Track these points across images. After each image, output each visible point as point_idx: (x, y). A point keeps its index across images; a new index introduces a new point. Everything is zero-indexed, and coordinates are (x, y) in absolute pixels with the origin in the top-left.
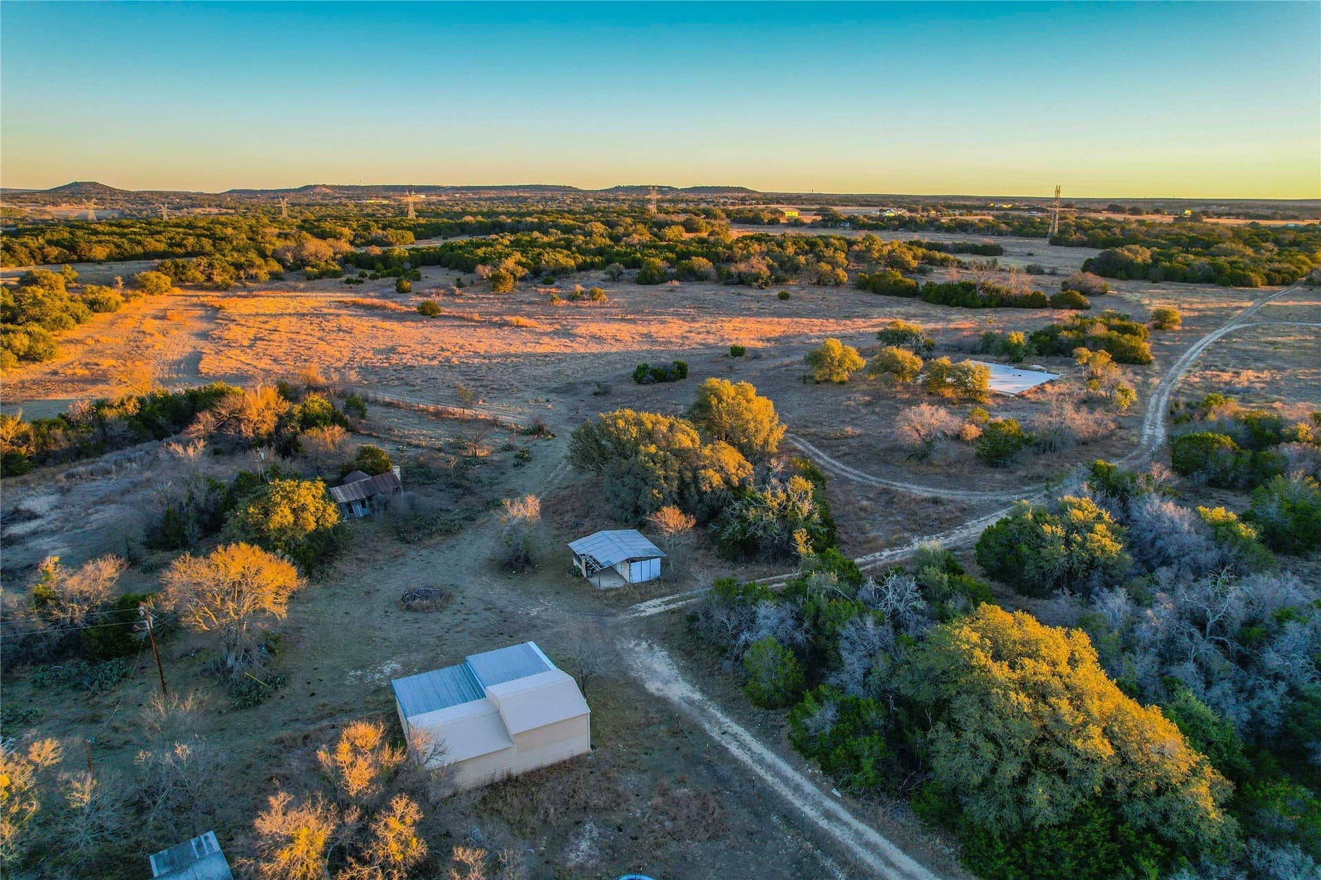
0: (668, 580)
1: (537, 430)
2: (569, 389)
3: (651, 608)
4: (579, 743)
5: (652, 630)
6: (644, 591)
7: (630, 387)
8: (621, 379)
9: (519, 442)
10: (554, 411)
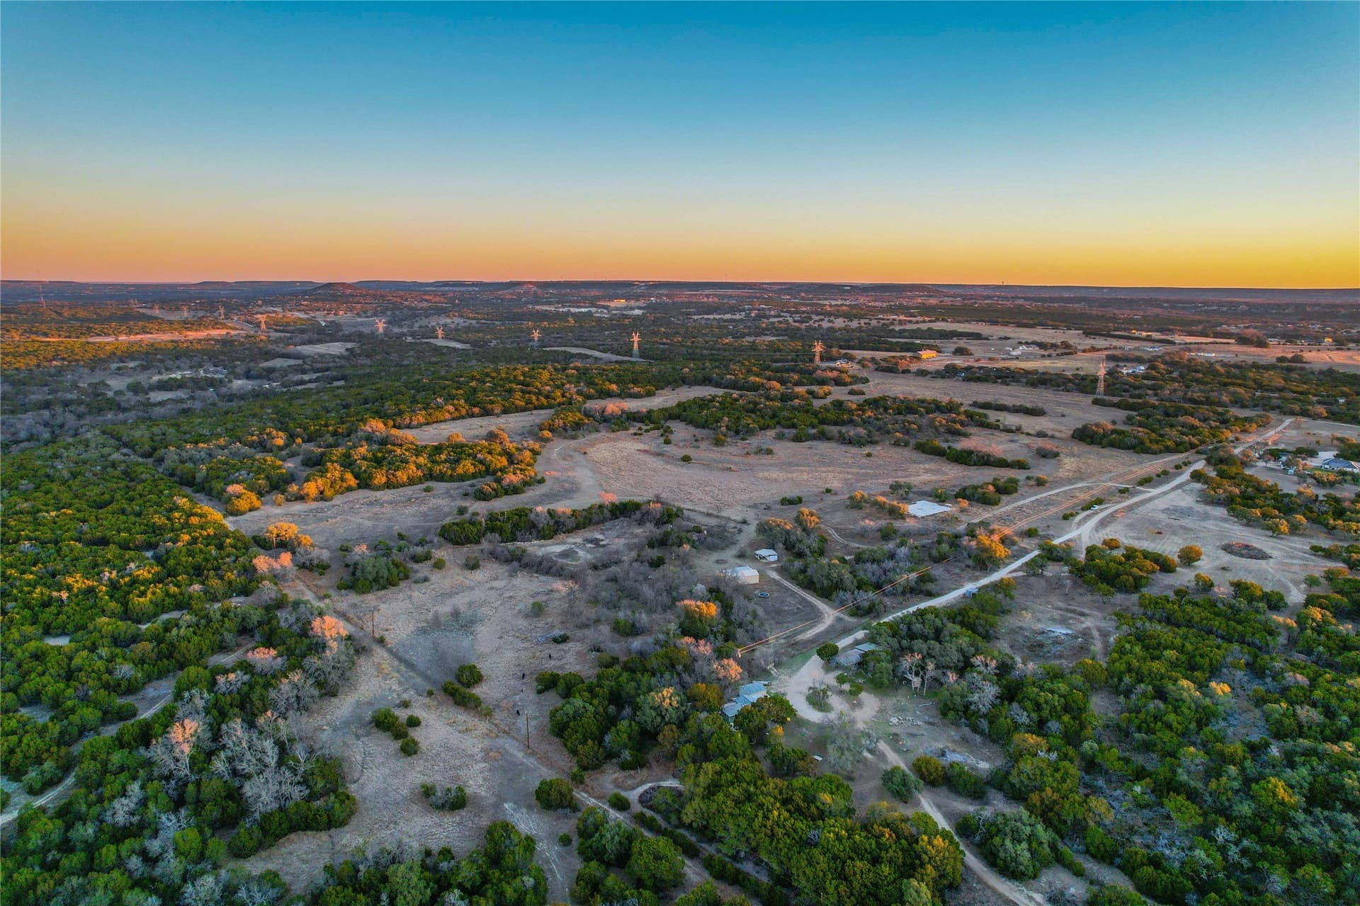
0: (779, 561)
1: (744, 522)
2: (755, 506)
3: (774, 565)
4: (757, 581)
5: (773, 569)
6: (773, 563)
7: (778, 507)
8: (775, 503)
9: (739, 526)
10: (750, 515)
